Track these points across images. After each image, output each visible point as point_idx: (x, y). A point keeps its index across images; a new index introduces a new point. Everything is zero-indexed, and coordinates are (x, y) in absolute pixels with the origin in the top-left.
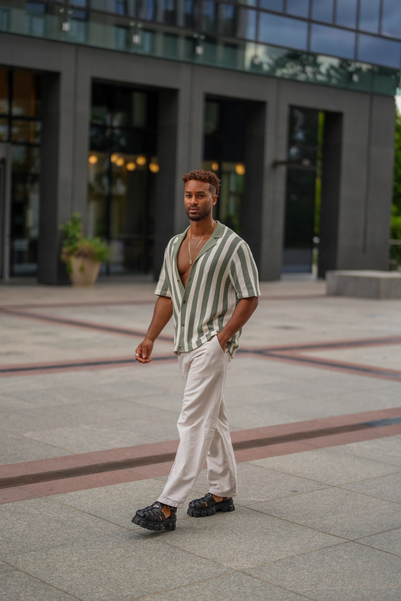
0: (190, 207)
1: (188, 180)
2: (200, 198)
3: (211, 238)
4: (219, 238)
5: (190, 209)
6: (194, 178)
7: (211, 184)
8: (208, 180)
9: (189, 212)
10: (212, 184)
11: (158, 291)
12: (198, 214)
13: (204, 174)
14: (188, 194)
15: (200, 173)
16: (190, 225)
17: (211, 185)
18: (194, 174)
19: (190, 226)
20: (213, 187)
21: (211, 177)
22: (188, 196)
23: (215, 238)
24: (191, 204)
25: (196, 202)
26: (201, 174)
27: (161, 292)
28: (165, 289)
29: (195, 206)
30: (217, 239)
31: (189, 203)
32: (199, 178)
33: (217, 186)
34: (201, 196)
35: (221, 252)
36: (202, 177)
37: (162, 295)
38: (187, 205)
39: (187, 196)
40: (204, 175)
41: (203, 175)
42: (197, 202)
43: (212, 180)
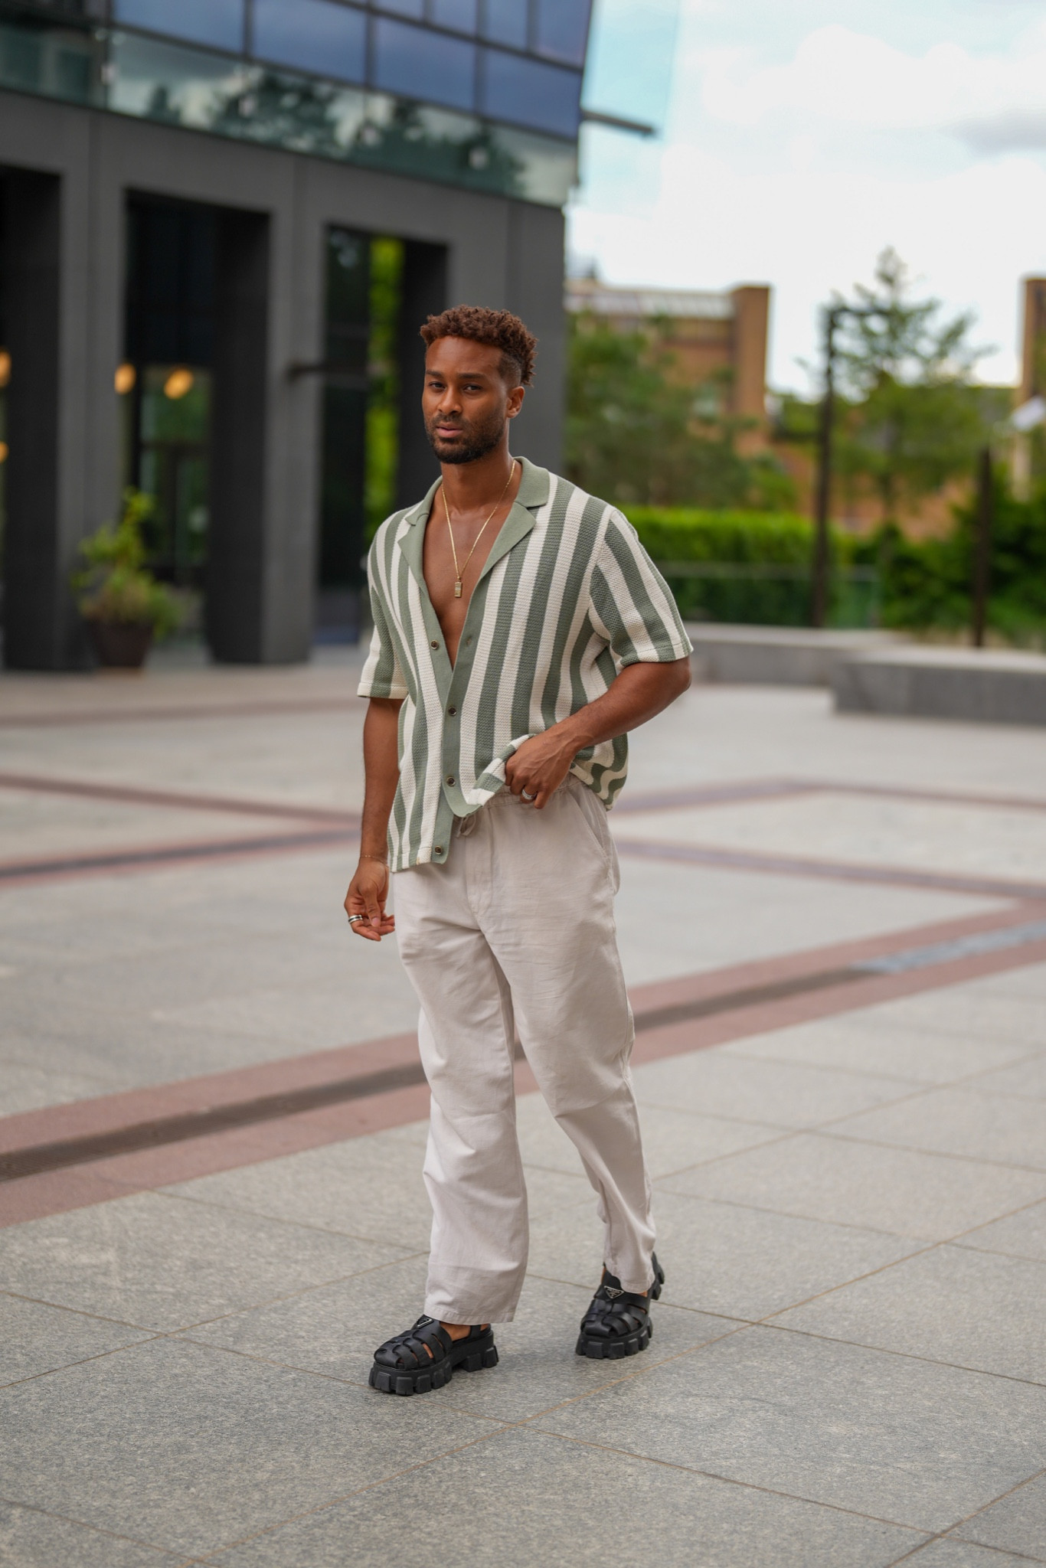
0: (438, 420)
1: (436, 337)
2: (468, 393)
3: (515, 510)
4: (538, 507)
5: (438, 428)
6: (455, 331)
7: (505, 350)
8: (496, 339)
9: (436, 437)
10: (509, 353)
11: (365, 686)
12: (460, 443)
13: (485, 320)
14: (434, 380)
15: (475, 316)
16: (440, 475)
17: (506, 355)
18: (456, 320)
19: (441, 478)
20: (513, 361)
21: (506, 330)
22: (434, 386)
23: (529, 508)
24: (440, 410)
25: (457, 407)
26: (478, 320)
27: (373, 688)
28: (383, 676)
29: (454, 417)
30: (534, 511)
31: (437, 406)
32: (470, 331)
33: (525, 359)
34: (474, 387)
35: (558, 549)
36: (478, 329)
37: (378, 694)
38: (431, 414)
39: (431, 385)
40: (484, 323)
41: (480, 325)
42: (460, 405)
43: (509, 341)
